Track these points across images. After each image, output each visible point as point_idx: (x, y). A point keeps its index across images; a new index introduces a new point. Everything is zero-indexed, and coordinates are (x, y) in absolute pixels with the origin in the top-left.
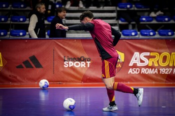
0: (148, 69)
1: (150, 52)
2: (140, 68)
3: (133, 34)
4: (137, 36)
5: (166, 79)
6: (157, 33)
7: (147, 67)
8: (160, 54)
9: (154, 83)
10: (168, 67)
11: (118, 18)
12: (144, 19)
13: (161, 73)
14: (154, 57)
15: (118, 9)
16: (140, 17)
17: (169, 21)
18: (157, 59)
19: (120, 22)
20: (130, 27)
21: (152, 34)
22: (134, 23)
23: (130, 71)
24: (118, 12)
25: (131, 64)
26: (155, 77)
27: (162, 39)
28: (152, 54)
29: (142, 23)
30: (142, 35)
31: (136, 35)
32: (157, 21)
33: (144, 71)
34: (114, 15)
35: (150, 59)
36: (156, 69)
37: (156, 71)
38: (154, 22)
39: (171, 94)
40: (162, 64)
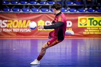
0: (6, 29)
1: (8, 20)
2: (2, 28)
5: (16, 35)
6: (11, 10)
7: (6, 28)
8: (13, 21)
9: (10, 36)
10: (17, 28)
12: (4, 2)
13: (13, 31)
14: (10, 23)
16: (2, 1)
17: (18, 3)
21: (9, 10)
26: (10, 33)
27: (14, 13)
28: (9, 21)
29: (3, 4)
30: (4, 11)
32: (12, 3)
33: (4, 30)
35: (8, 24)
36: (11, 29)
38: (10, 4)
39: (18, 43)
40: (14, 27)
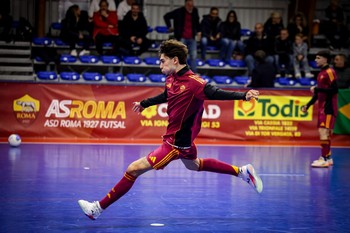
0: (69, 121)
1: (72, 100)
2: (59, 119)
3: (52, 77)
4: (57, 80)
5: (92, 134)
6: (81, 76)
7: (68, 118)
8: (84, 102)
9: (76, 138)
10: (94, 119)
11: (32, 57)
12: (66, 59)
13: (85, 126)
14: (77, 106)
15: (33, 45)
16: (60, 56)
17: (96, 62)
18: (80, 109)
19: (35, 62)
20: (48, 68)
21: (74, 77)
22: (52, 63)
23: (47, 123)
24: (33, 49)
25: (48, 115)
26: (77, 131)
27: (87, 84)
28: (75, 103)
29: (62, 64)
30: (63, 78)
31: (55, 78)
32: (82, 61)
33: (64, 123)
34: (28, 52)
35: (72, 109)
36: (80, 122)
37: (79, 124)
38: (78, 63)
39: (96, 153)
40: (86, 116)
